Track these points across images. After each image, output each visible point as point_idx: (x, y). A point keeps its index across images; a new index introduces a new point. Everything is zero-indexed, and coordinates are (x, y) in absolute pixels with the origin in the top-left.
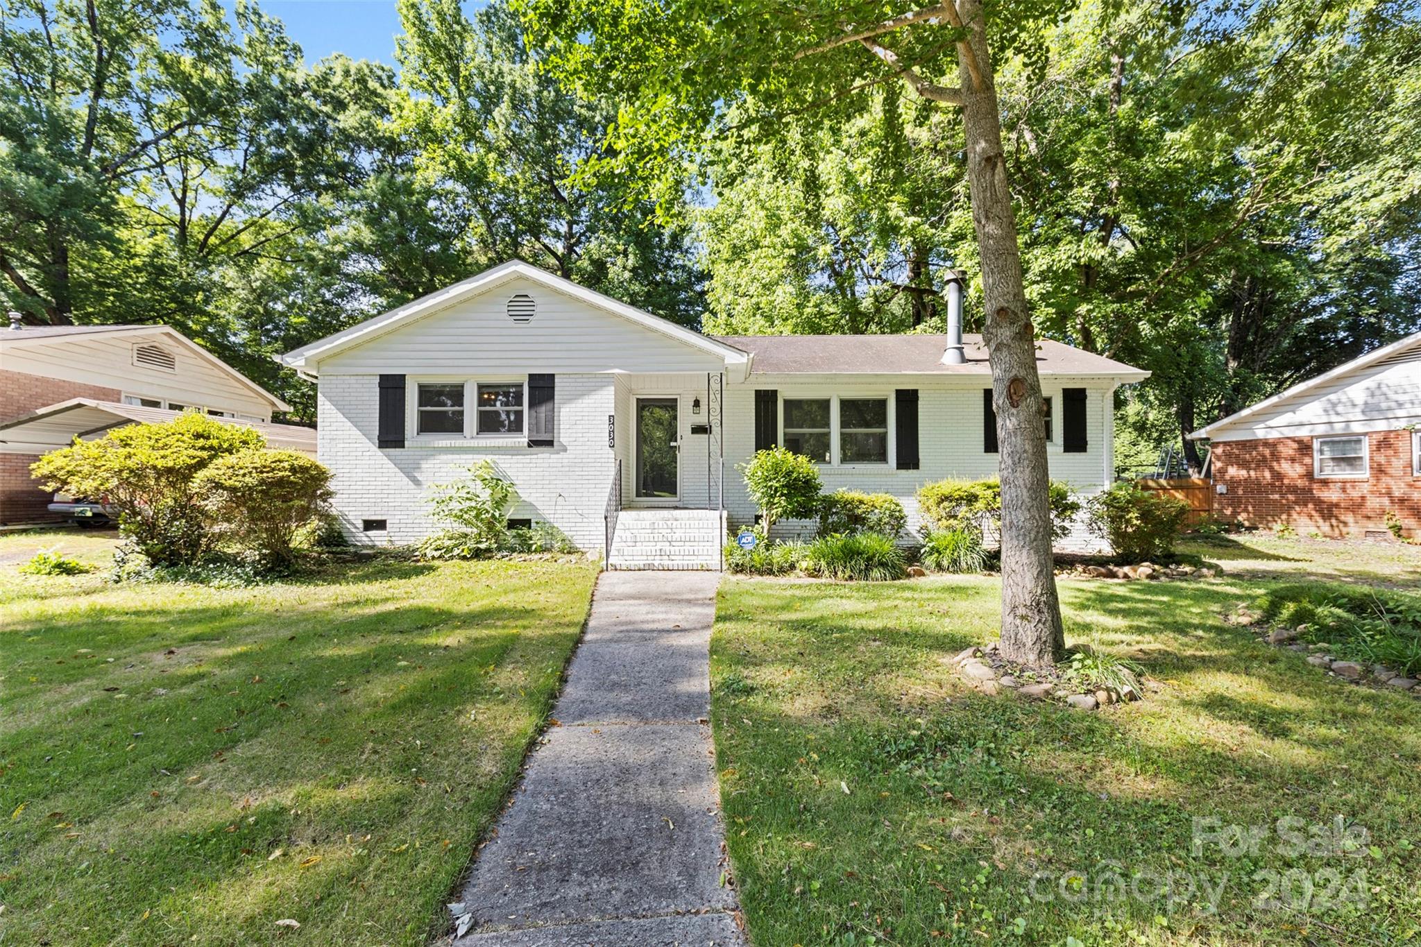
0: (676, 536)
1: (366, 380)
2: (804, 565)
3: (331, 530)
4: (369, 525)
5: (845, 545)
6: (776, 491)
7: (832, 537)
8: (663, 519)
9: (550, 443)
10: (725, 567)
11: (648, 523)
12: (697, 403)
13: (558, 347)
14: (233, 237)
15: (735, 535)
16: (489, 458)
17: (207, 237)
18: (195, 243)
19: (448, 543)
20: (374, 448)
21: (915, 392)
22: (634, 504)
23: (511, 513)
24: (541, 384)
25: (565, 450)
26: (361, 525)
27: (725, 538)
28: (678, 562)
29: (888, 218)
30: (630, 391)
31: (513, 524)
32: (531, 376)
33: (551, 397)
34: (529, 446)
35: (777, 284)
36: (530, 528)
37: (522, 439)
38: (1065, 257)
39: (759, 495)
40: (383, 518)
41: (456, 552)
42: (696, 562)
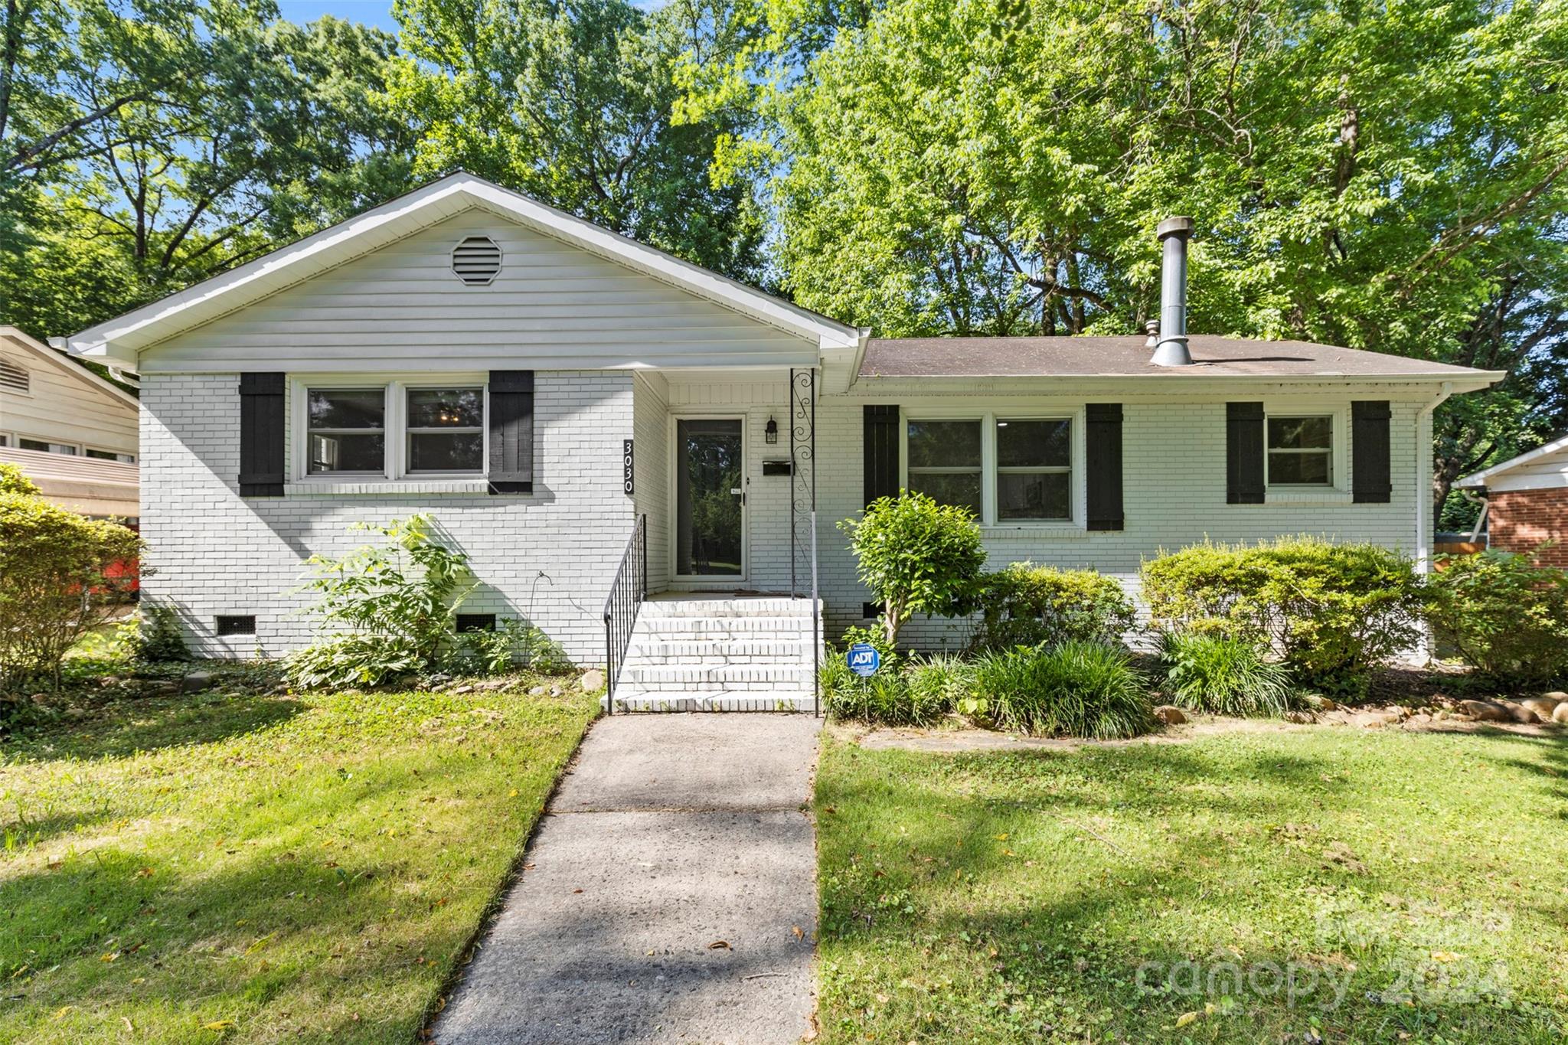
0: (737, 646)
1: (218, 383)
2: (971, 705)
3: (162, 632)
4: (228, 625)
5: (1043, 668)
6: (913, 569)
7: (1015, 651)
8: (716, 614)
9: (524, 488)
10: (822, 708)
11: (689, 621)
12: (772, 427)
13: (538, 325)
14: (206, 249)
15: (841, 648)
16: (424, 513)
17: (172, 247)
18: (156, 256)
19: (339, 659)
20: (233, 498)
21: (1117, 408)
22: (674, 586)
23: (457, 605)
24: (510, 387)
25: (551, 498)
26: (212, 625)
27: (821, 650)
28: (739, 696)
29: (1049, 167)
30: (667, 408)
31: (464, 622)
32: (494, 374)
33: (528, 411)
34: (491, 492)
35: (885, 274)
36: (493, 629)
37: (480, 482)
38: (1308, 220)
39: (881, 575)
40: (250, 613)
41: (353, 675)
42: (772, 695)
